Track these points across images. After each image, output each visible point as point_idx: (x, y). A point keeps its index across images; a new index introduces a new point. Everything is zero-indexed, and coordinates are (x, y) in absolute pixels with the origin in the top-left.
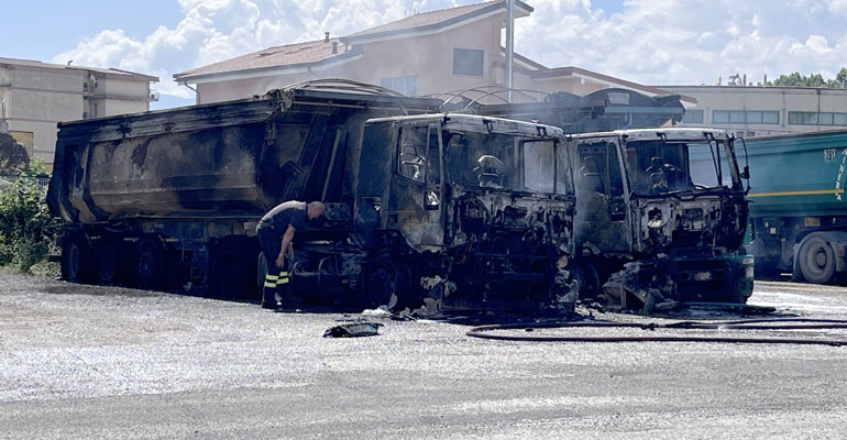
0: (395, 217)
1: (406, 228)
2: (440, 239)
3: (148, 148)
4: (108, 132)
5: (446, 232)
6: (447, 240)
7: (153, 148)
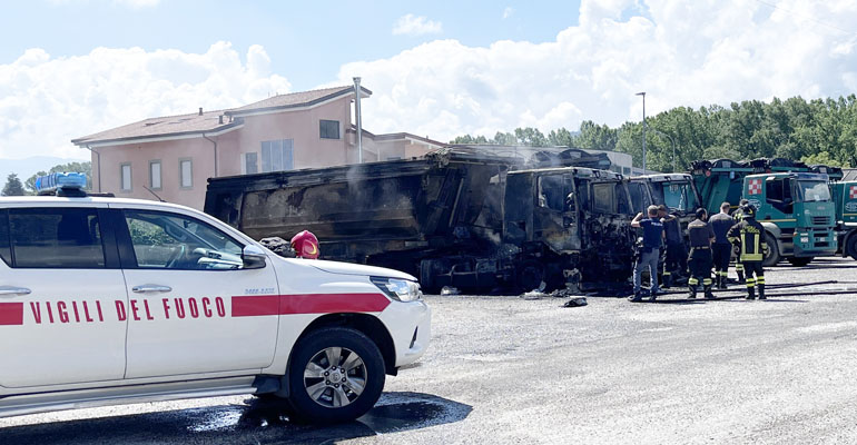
0: (539, 234)
1: (550, 240)
2: (578, 246)
3: (305, 195)
4: (263, 184)
5: (582, 241)
6: (583, 246)
7: (309, 194)
